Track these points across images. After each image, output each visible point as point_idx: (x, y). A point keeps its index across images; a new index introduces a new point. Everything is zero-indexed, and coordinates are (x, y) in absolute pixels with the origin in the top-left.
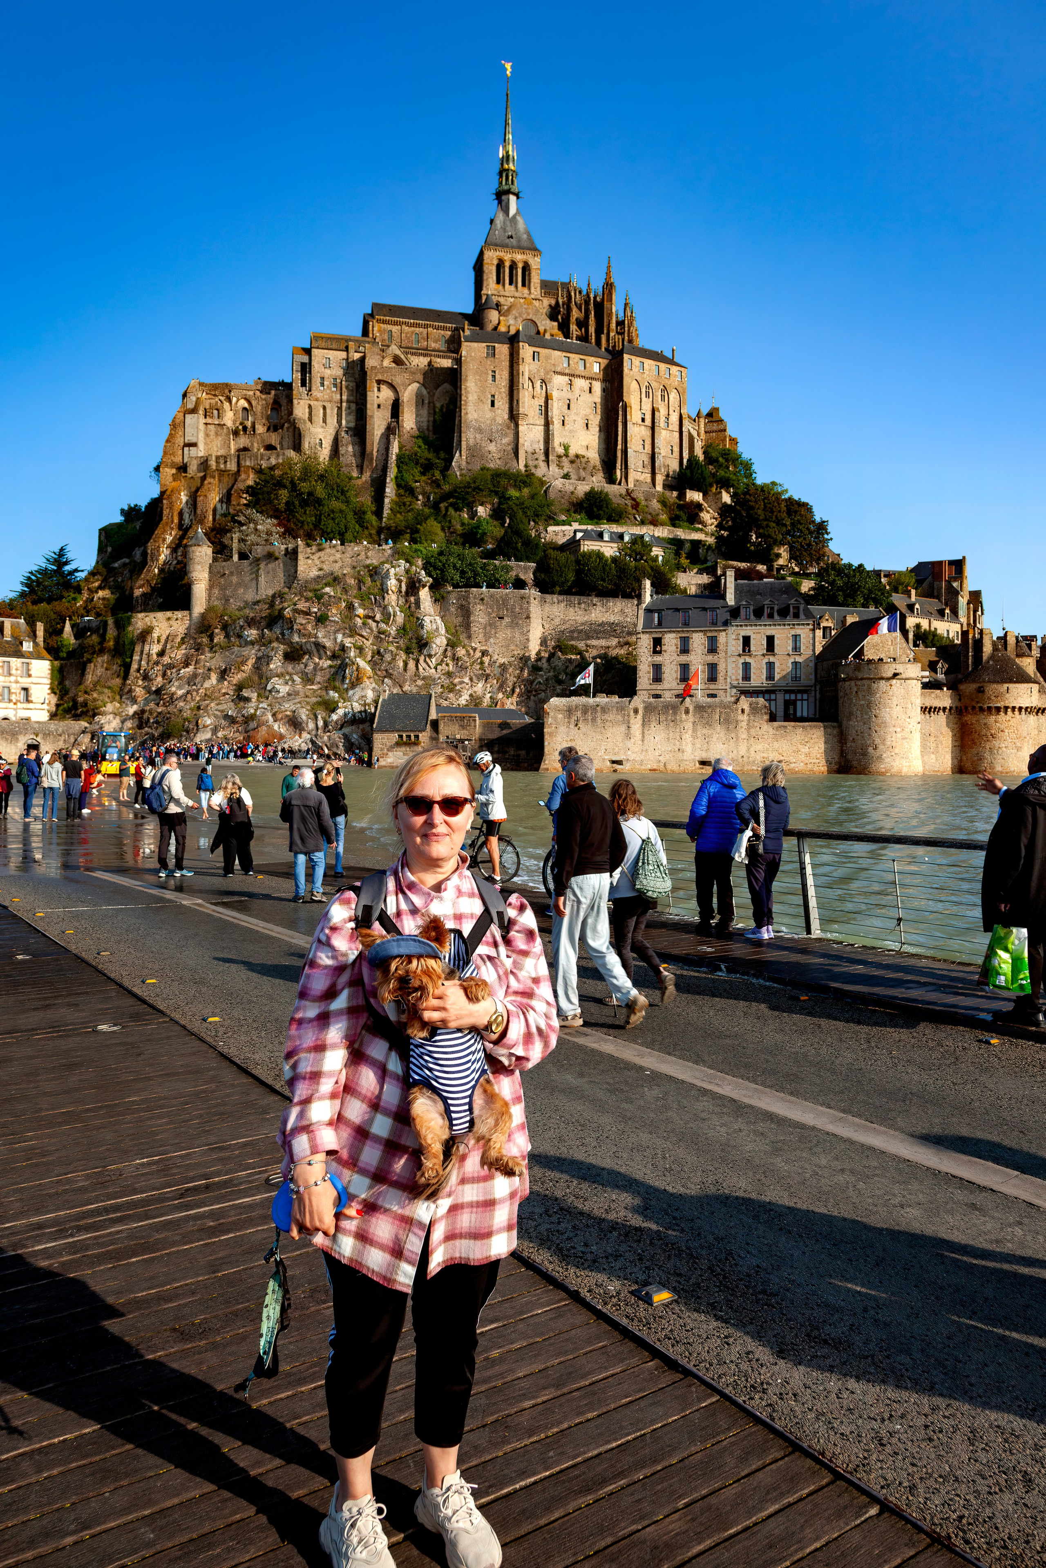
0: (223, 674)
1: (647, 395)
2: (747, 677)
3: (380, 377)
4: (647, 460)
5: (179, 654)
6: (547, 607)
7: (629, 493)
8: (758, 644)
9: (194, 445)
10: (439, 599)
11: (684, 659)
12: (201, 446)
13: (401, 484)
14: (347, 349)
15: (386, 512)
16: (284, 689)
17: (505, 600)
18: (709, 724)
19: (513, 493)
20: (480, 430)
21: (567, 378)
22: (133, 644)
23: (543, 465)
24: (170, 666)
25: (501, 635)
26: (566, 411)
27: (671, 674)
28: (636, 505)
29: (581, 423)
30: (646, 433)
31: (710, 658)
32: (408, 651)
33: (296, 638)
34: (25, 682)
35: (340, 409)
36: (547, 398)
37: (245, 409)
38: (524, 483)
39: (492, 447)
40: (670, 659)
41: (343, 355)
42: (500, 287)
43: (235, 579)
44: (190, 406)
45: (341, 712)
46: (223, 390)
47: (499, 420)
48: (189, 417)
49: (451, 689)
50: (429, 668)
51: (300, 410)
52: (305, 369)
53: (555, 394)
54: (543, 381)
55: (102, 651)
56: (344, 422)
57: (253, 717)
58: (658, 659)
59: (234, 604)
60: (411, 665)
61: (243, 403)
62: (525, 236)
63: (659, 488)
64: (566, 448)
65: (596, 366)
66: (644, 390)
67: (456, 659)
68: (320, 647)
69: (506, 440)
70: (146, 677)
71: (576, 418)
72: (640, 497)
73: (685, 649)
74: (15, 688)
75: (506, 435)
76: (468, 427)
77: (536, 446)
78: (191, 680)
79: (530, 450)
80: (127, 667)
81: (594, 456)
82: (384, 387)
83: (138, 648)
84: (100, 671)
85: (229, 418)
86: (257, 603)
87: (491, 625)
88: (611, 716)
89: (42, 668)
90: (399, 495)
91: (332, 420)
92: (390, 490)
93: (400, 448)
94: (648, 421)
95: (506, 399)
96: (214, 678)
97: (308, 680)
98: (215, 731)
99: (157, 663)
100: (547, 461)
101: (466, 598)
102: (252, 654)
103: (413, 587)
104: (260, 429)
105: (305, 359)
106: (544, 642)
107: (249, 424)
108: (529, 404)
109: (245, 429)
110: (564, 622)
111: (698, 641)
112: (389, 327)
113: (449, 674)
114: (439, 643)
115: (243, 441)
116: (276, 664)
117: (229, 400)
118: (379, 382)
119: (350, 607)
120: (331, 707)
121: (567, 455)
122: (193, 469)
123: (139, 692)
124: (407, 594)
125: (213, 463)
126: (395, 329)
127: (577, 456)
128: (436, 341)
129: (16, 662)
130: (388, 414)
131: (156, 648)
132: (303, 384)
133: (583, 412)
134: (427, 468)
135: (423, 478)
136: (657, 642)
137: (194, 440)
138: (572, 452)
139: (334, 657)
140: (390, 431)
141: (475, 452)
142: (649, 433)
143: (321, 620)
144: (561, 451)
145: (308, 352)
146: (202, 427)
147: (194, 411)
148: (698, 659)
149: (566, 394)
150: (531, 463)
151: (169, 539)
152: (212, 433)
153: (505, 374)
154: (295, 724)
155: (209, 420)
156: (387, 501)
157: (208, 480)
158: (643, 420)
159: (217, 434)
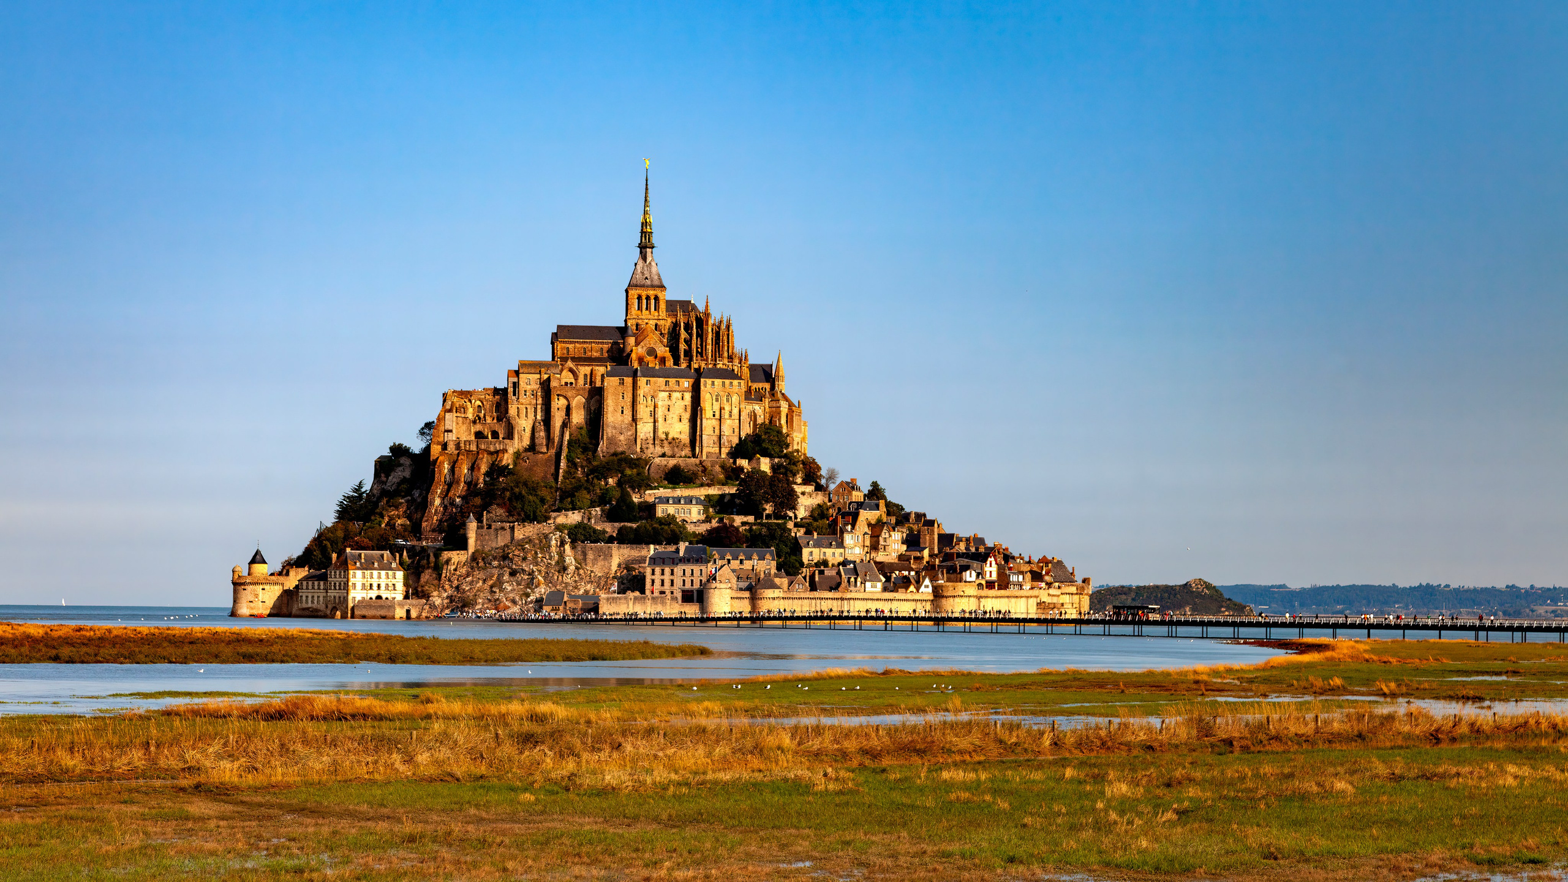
0: (484, 581)
1: (717, 400)
2: (684, 585)
3: (559, 393)
4: (716, 439)
5: (464, 571)
6: (621, 550)
7: (701, 462)
8: (688, 572)
9: (451, 431)
10: (573, 548)
11: (662, 577)
12: (454, 431)
13: (570, 460)
14: (540, 373)
15: (560, 478)
16: (509, 588)
17: (601, 549)
18: (656, 604)
19: (628, 472)
20: (615, 428)
21: (667, 393)
22: (443, 565)
23: (651, 446)
24: (460, 576)
25: (599, 564)
26: (667, 413)
27: (658, 583)
28: (705, 470)
29: (676, 418)
30: (715, 423)
31: (672, 577)
32: (559, 572)
33: (514, 567)
34: (394, 581)
35: (536, 409)
36: (655, 407)
37: (479, 406)
38: (635, 464)
39: (622, 438)
40: (658, 577)
41: (538, 376)
42: (639, 312)
43: (487, 537)
44: (448, 407)
45: (532, 598)
46: (466, 394)
47: (626, 422)
48: (447, 415)
49: (576, 587)
50: (567, 579)
51: (512, 411)
52: (515, 385)
53: (660, 403)
54: (652, 397)
55: (428, 568)
56: (539, 417)
57: (498, 599)
58: (653, 577)
59: (487, 549)
60: (560, 577)
61: (478, 403)
62: (656, 277)
63: (723, 456)
64: (667, 434)
65: (686, 383)
66: (714, 398)
67: (579, 575)
68: (523, 571)
69: (629, 433)
70: (449, 580)
71: (673, 416)
72: (708, 464)
73: (663, 574)
74: (390, 584)
75: (630, 430)
76: (608, 426)
77: (648, 435)
78: (471, 583)
79: (644, 438)
80: (440, 575)
81: (685, 437)
82: (561, 398)
83: (445, 567)
84: (427, 577)
85: (470, 414)
86: (497, 548)
87: (595, 559)
88: (622, 601)
89: (400, 575)
90: (568, 466)
91: (531, 416)
92: (563, 464)
93: (570, 436)
94: (717, 416)
95: (631, 409)
96: (481, 583)
97: (519, 584)
98: (483, 605)
99: (454, 574)
100: (654, 444)
101: (585, 548)
102: (496, 572)
103: (563, 543)
104: (489, 420)
105: (515, 380)
106: (619, 565)
107: (482, 415)
108: (643, 411)
109: (480, 418)
110: (629, 556)
111: (667, 570)
112: (568, 345)
113: (575, 581)
114: (572, 568)
115: (478, 427)
116: (506, 577)
117: (470, 401)
118: (558, 395)
119: (536, 553)
120: (528, 595)
121: (667, 439)
122: (451, 448)
123: (447, 587)
124: (560, 546)
125: (462, 445)
126: (571, 346)
127: (673, 439)
128: (597, 352)
129: (390, 573)
130: (563, 413)
131: (453, 567)
132: (514, 394)
133: (677, 412)
134: (585, 450)
135: (582, 456)
136: (653, 571)
137: (450, 428)
138: (670, 436)
139: (529, 574)
140: (564, 425)
141: (612, 441)
142: (718, 423)
143: (524, 559)
144: (663, 436)
145: (517, 373)
146: (455, 419)
147: (450, 411)
148: (667, 577)
149: (667, 403)
150: (644, 446)
151: (439, 491)
152: (460, 422)
153: (630, 395)
154: (514, 602)
155: (458, 414)
156: (561, 471)
157: (461, 457)
158: (714, 415)
159: (463, 423)
